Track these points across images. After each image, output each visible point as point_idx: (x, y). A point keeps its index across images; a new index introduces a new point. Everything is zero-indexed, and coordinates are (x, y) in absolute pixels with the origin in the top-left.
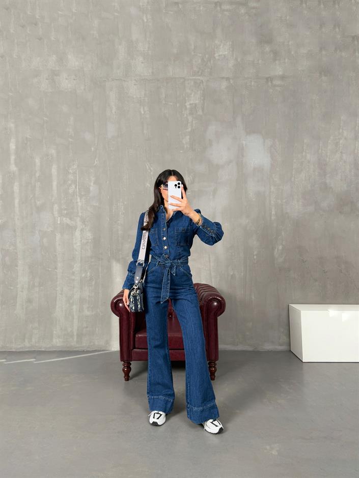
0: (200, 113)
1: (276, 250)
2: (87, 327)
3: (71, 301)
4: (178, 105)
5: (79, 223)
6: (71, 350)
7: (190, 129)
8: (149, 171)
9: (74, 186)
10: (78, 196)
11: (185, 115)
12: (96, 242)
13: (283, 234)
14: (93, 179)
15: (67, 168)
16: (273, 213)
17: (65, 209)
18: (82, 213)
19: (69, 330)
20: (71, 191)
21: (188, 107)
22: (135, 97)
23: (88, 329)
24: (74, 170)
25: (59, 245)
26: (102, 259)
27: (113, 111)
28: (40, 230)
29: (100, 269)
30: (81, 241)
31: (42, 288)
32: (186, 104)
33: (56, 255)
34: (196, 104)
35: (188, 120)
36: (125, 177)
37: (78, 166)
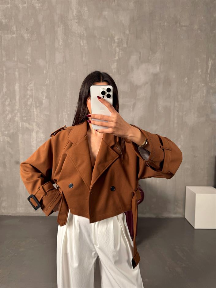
0: (125, 45)
4: (109, 39)
7: (117, 58)
9: (31, 100)
10: (34, 108)
11: (114, 47)
13: (182, 137)
15: (26, 86)
16: (176, 122)
17: (25, 117)
18: (37, 119)
20: (29, 103)
21: (116, 41)
22: (76, 32)
24: (32, 88)
25: (21, 142)
27: (60, 43)
30: (37, 140)
32: (115, 39)
33: (19, 150)
35: (116, 51)
36: (68, 93)
37: (34, 85)
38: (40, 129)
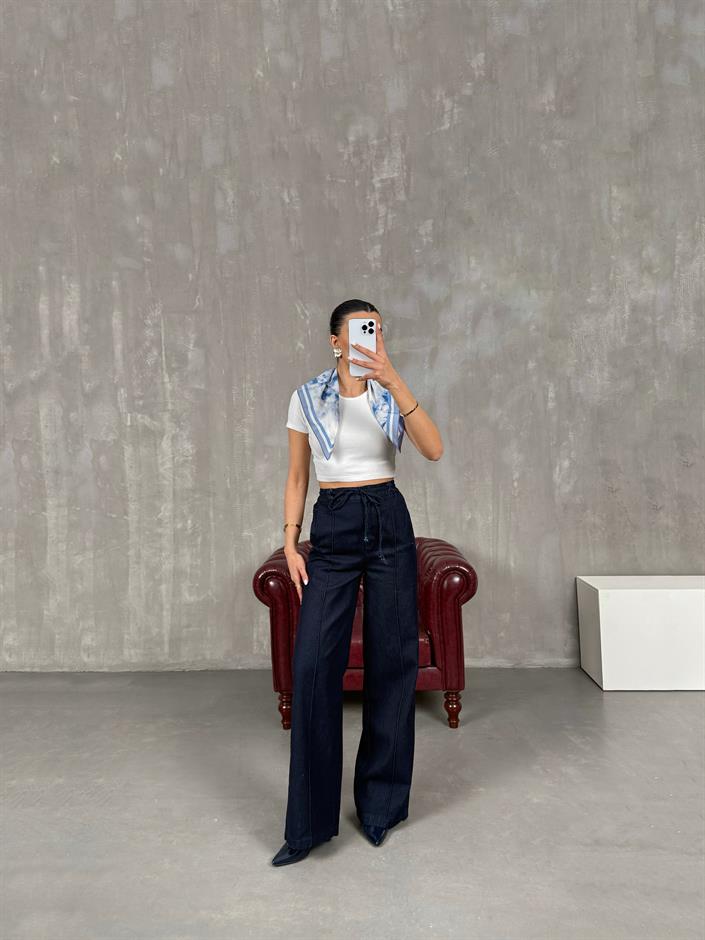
0: (402, 197)
1: (557, 469)
2: (188, 626)
3: (157, 577)
4: (357, 183)
5: (169, 426)
6: (159, 669)
7: (381, 231)
8: (303, 317)
9: (155, 353)
10: (164, 372)
11: (372, 204)
12: (202, 459)
13: (571, 436)
14: (193, 336)
15: (141, 316)
16: (551, 395)
17: (141, 398)
18: (173, 404)
19: (155, 631)
20: (150, 361)
21: (378, 185)
22: (271, 170)
23: (191, 629)
24: (156, 321)
25: (131, 467)
26: (215, 494)
27: (229, 200)
28: (92, 441)
29: (211, 514)
30: (173, 458)
31: (99, 551)
32: (374, 181)
33: (125, 489)
34: (393, 180)
35: (378, 214)
36: (255, 332)
37: (163, 312)
38: (181, 429)
